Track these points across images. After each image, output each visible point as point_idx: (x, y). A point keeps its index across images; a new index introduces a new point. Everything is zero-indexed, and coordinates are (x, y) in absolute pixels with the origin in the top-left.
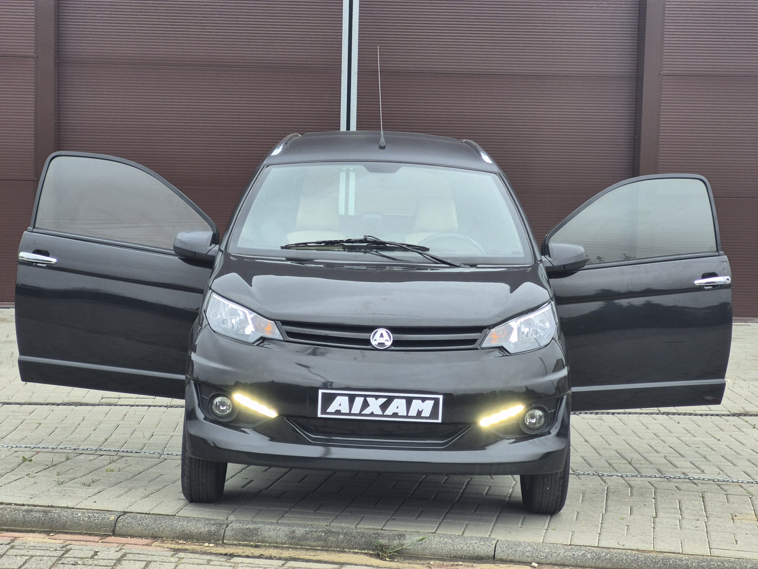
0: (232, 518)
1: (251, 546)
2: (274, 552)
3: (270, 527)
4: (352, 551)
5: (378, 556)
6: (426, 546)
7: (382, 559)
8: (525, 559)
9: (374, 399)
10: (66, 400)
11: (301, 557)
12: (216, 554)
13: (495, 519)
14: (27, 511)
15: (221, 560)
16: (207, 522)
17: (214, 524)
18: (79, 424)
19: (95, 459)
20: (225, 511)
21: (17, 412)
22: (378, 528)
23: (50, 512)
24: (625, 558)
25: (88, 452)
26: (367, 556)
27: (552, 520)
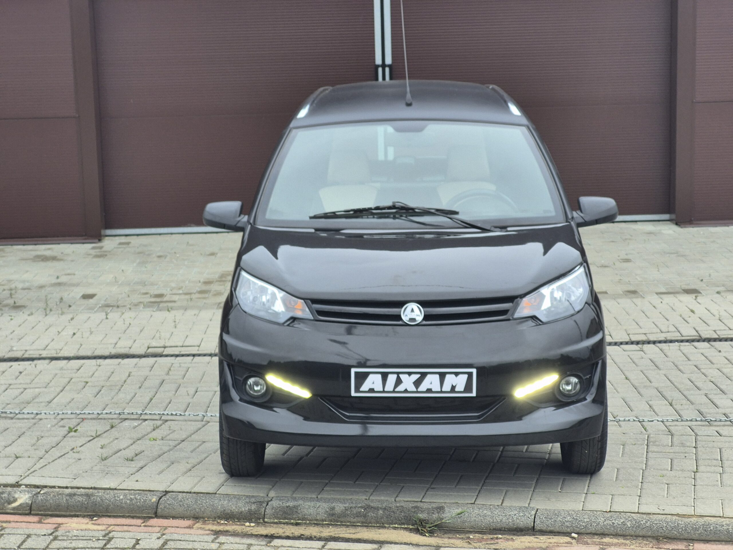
0: (272, 494)
1: (292, 524)
2: (313, 531)
3: (309, 504)
4: (391, 526)
5: (417, 531)
6: (466, 519)
7: (422, 534)
8: (565, 530)
9: (407, 376)
10: (114, 352)
11: (341, 536)
12: (256, 536)
13: (534, 482)
14: (71, 495)
15: (262, 543)
16: (248, 500)
17: (254, 503)
18: (125, 381)
19: (139, 425)
20: (265, 486)
21: (65, 370)
22: (417, 500)
23: (92, 495)
24: (665, 525)
25: (132, 417)
26: (407, 531)
27: (592, 482)
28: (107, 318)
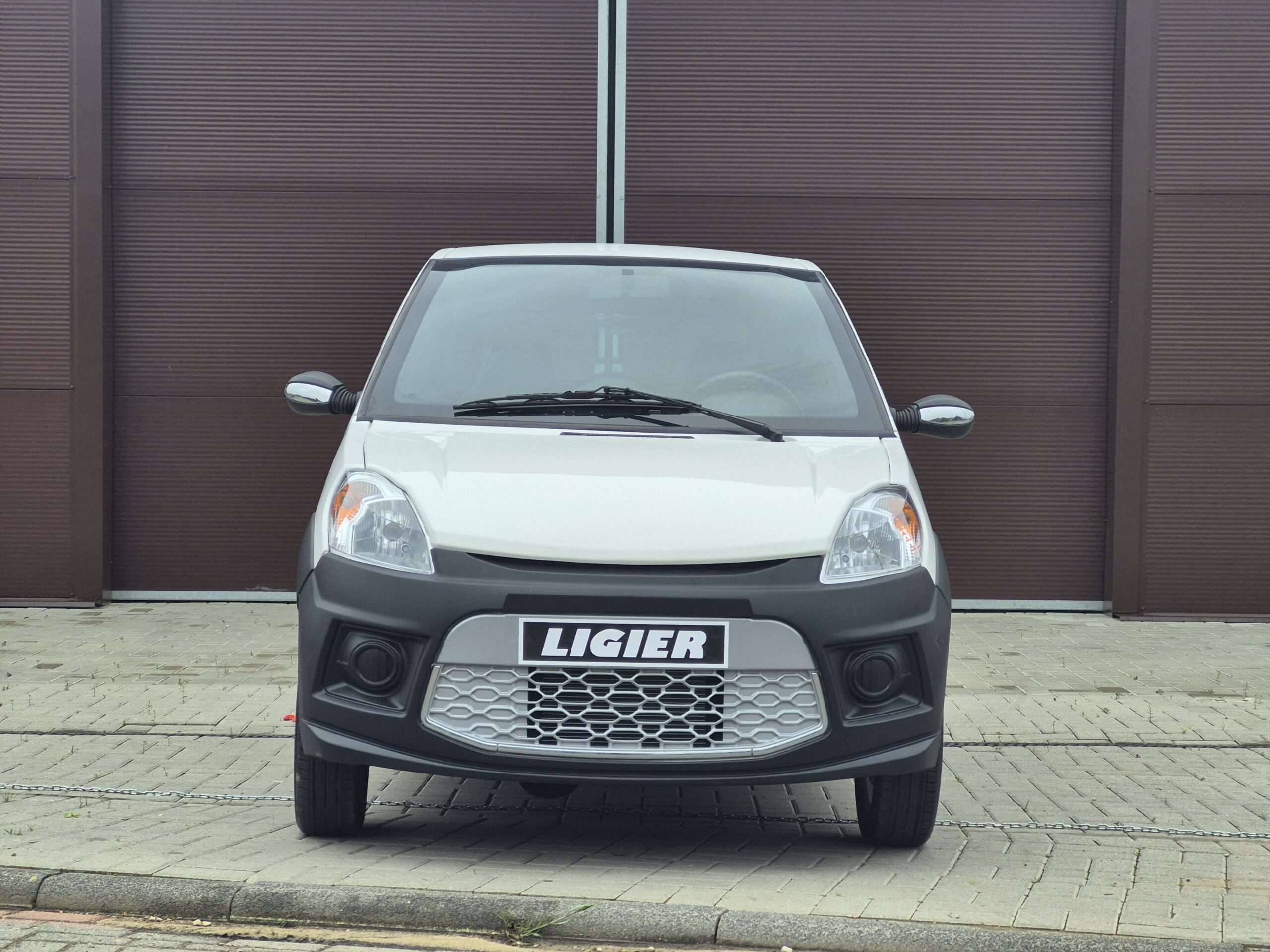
1: (279, 925)
2: (314, 933)
3: (314, 890)
4: (459, 930)
5: (504, 939)
6: (593, 919)
7: (510, 943)
8: (770, 940)
11: (362, 939)
12: (206, 935)
15: (210, 942)
16: (205, 884)
18: (62, 759)
19: (58, 802)
24: (953, 936)
25: (51, 793)
26: (484, 938)
28: (67, 690)
